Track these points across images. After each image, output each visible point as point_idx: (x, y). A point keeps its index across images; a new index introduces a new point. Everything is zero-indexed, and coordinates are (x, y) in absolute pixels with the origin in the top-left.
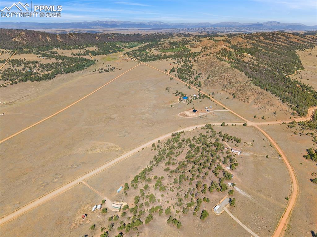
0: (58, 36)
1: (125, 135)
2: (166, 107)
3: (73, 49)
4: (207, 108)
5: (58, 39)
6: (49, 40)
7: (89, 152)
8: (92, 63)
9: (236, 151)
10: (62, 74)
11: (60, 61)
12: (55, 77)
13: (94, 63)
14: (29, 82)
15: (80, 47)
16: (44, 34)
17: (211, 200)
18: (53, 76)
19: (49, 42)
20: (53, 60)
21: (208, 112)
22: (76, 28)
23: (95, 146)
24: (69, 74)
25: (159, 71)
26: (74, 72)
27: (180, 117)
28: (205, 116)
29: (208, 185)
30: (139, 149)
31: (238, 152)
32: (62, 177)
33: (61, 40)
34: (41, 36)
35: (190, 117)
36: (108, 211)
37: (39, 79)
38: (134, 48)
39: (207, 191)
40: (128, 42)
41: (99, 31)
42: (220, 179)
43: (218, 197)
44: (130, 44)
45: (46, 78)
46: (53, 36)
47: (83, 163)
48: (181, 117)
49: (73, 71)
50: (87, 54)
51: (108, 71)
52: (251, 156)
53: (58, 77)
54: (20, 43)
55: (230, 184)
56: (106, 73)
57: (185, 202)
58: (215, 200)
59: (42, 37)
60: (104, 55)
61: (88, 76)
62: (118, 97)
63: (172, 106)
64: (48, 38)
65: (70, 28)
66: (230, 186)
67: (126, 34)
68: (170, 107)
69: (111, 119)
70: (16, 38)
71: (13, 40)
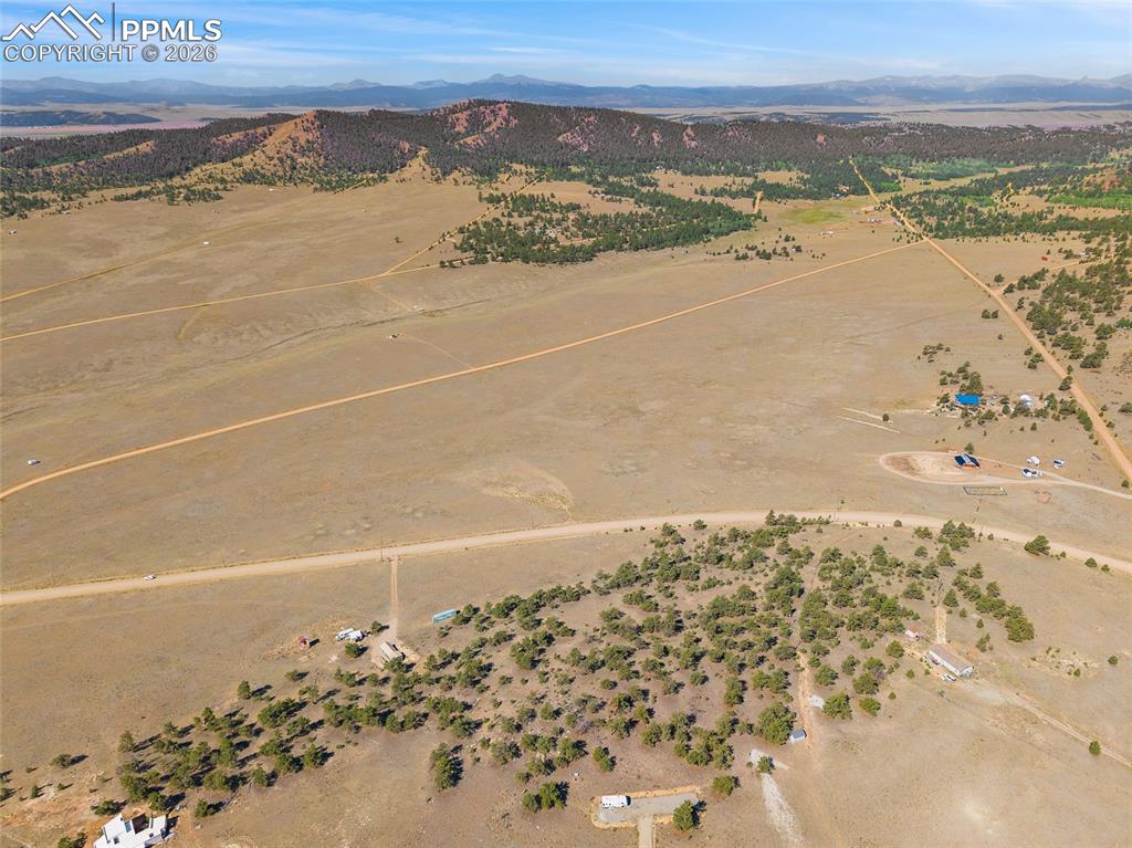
0: (689, 131)
1: (624, 473)
2: (862, 417)
3: (717, 174)
4: (1037, 461)
5: (686, 138)
6: (658, 142)
7: (486, 491)
8: (743, 223)
9: (946, 664)
10: (621, 249)
11: (645, 209)
12: (595, 259)
13: (747, 227)
14: (517, 264)
15: (745, 169)
16: (648, 123)
17: (620, 769)
18: (589, 255)
19: (655, 149)
20: (627, 206)
21: (1027, 482)
22: (802, 105)
23: (517, 477)
24: (639, 255)
25: (966, 277)
26: (663, 248)
27: (880, 467)
28: (993, 491)
29: (663, 716)
30: (617, 526)
31: (953, 669)
32: (368, 529)
33: (693, 144)
34: (638, 128)
35: (926, 478)
36: (363, 657)
37: (544, 259)
38: (952, 180)
39: (638, 735)
40: (941, 158)
41: (877, 114)
42: (735, 722)
43: (661, 772)
44: (946, 166)
45: (570, 256)
46: (672, 129)
47: (443, 512)
48: (887, 467)
49: (659, 243)
50: (750, 194)
51: (768, 257)
52: (1006, 709)
53: (604, 259)
54: (574, 148)
55: (756, 756)
56: (758, 262)
57: (534, 728)
58: (639, 777)
59: (639, 133)
60: (809, 201)
61: (689, 266)
62: (719, 349)
63: (886, 418)
64: (655, 137)
65: (782, 104)
66: (750, 764)
67: (960, 125)
68: (874, 421)
69: (636, 412)
70: (569, 134)
71: (560, 139)
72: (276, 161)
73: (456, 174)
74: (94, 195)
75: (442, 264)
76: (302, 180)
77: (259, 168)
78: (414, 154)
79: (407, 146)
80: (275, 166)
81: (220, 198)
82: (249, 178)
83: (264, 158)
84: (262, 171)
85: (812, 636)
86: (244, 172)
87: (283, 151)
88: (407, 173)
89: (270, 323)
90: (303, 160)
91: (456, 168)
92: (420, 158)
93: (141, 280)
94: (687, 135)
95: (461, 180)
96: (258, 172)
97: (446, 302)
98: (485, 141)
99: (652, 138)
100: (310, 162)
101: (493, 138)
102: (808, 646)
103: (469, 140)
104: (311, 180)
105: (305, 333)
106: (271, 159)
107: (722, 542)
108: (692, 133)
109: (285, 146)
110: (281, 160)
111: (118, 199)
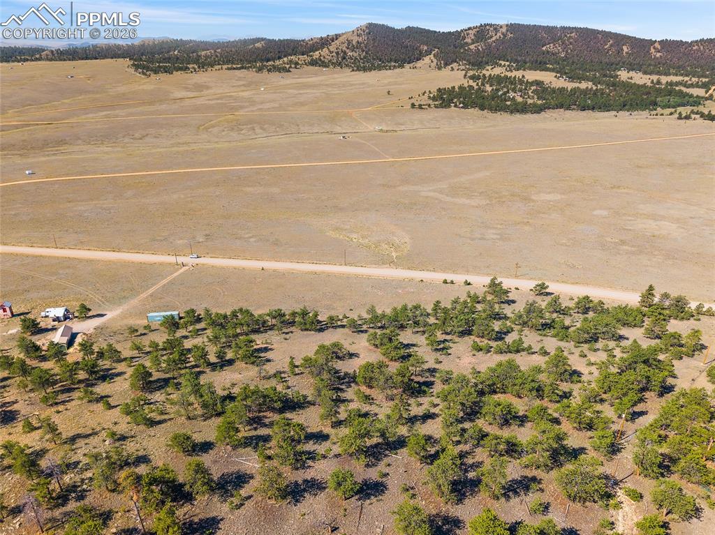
0: (657, 45)
3: (676, 75)
5: (652, 50)
6: (627, 53)
10: (569, 109)
12: (543, 112)
14: (473, 110)
16: (621, 39)
18: (539, 110)
19: (622, 57)
24: (585, 113)
26: (609, 111)
33: (658, 55)
34: (611, 42)
37: (498, 109)
53: (551, 113)
54: (553, 54)
56: (701, 121)
59: (611, 46)
64: (625, 49)
69: (527, 199)
70: (552, 45)
71: (544, 48)
72: (334, 54)
73: (455, 65)
74: (217, 67)
75: (413, 106)
76: (347, 65)
77: (322, 58)
78: (428, 53)
79: (425, 48)
80: (332, 56)
81: (290, 71)
82: (313, 63)
83: (327, 52)
84: (323, 60)
85: (665, 466)
86: (312, 60)
87: (340, 48)
88: (419, 64)
89: (266, 126)
90: (351, 54)
91: (456, 62)
92: (432, 55)
93: (207, 102)
94: (654, 48)
95: (456, 68)
96: (321, 60)
97: (403, 126)
98: (484, 47)
99: (622, 49)
100: (355, 55)
101: (490, 46)
102: (649, 486)
103: (472, 47)
104: (353, 65)
105: (286, 134)
106: (331, 52)
107: (564, 312)
108: (659, 47)
109: (343, 45)
110: (337, 53)
111: (228, 69)
